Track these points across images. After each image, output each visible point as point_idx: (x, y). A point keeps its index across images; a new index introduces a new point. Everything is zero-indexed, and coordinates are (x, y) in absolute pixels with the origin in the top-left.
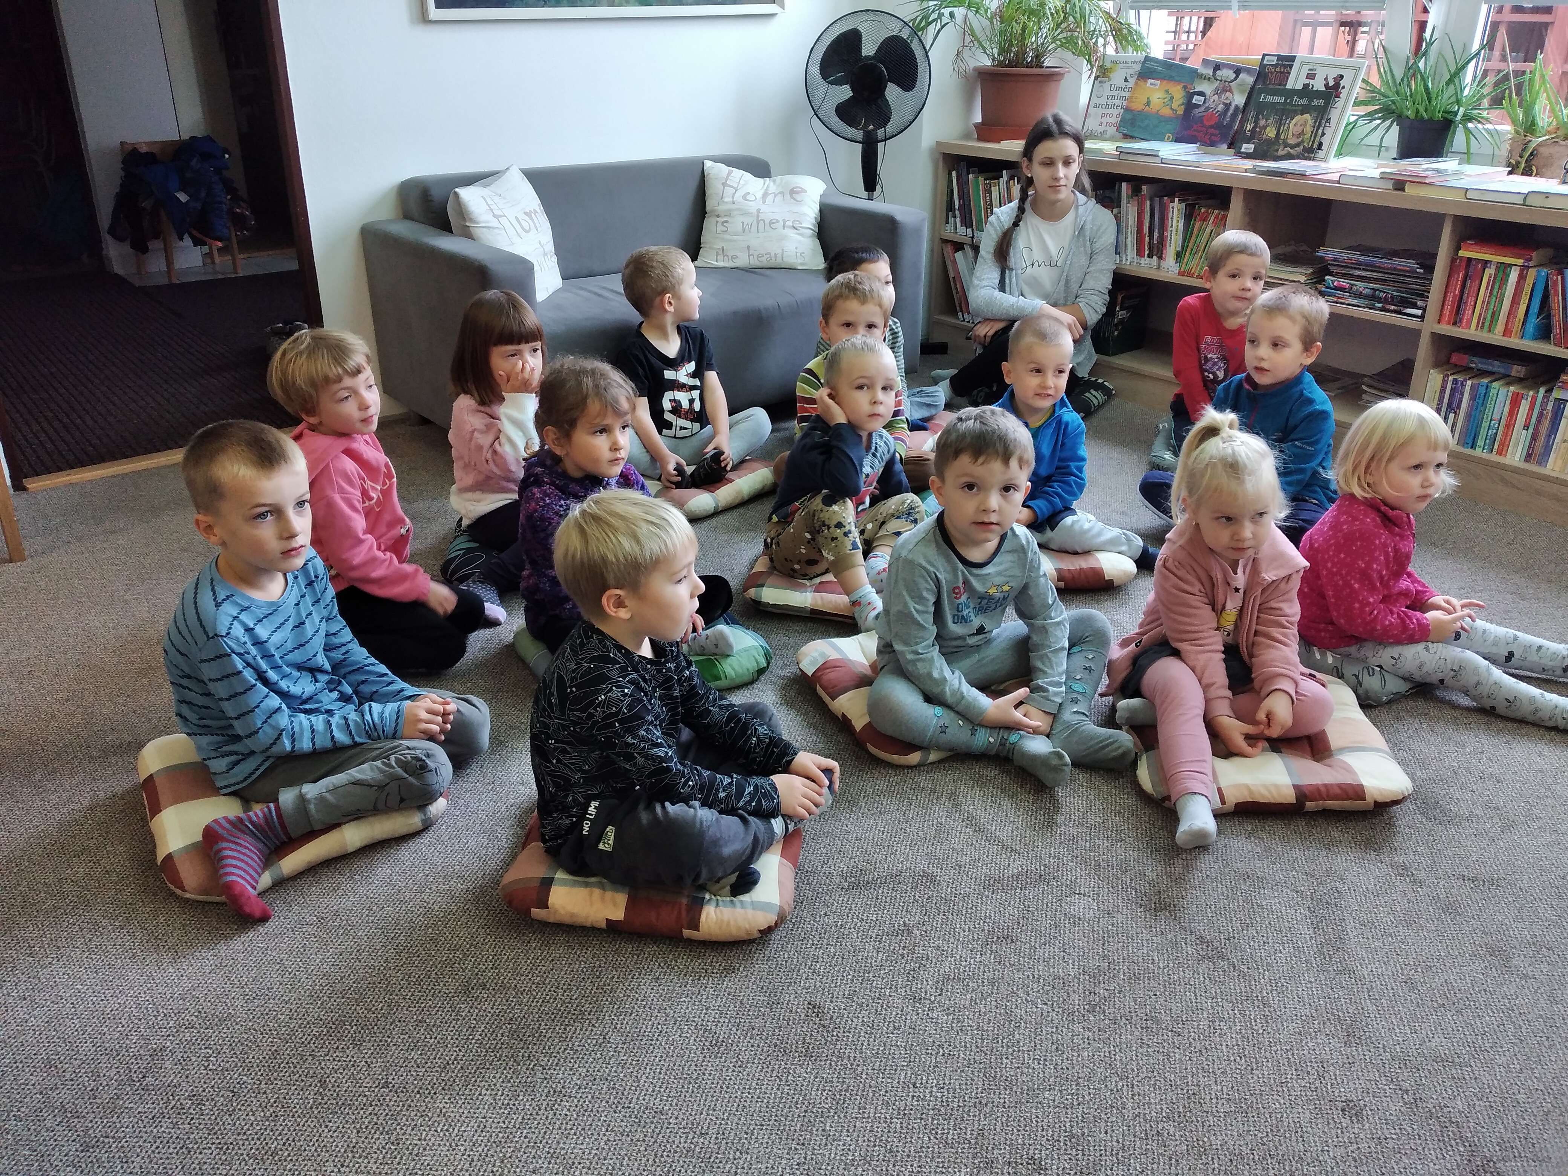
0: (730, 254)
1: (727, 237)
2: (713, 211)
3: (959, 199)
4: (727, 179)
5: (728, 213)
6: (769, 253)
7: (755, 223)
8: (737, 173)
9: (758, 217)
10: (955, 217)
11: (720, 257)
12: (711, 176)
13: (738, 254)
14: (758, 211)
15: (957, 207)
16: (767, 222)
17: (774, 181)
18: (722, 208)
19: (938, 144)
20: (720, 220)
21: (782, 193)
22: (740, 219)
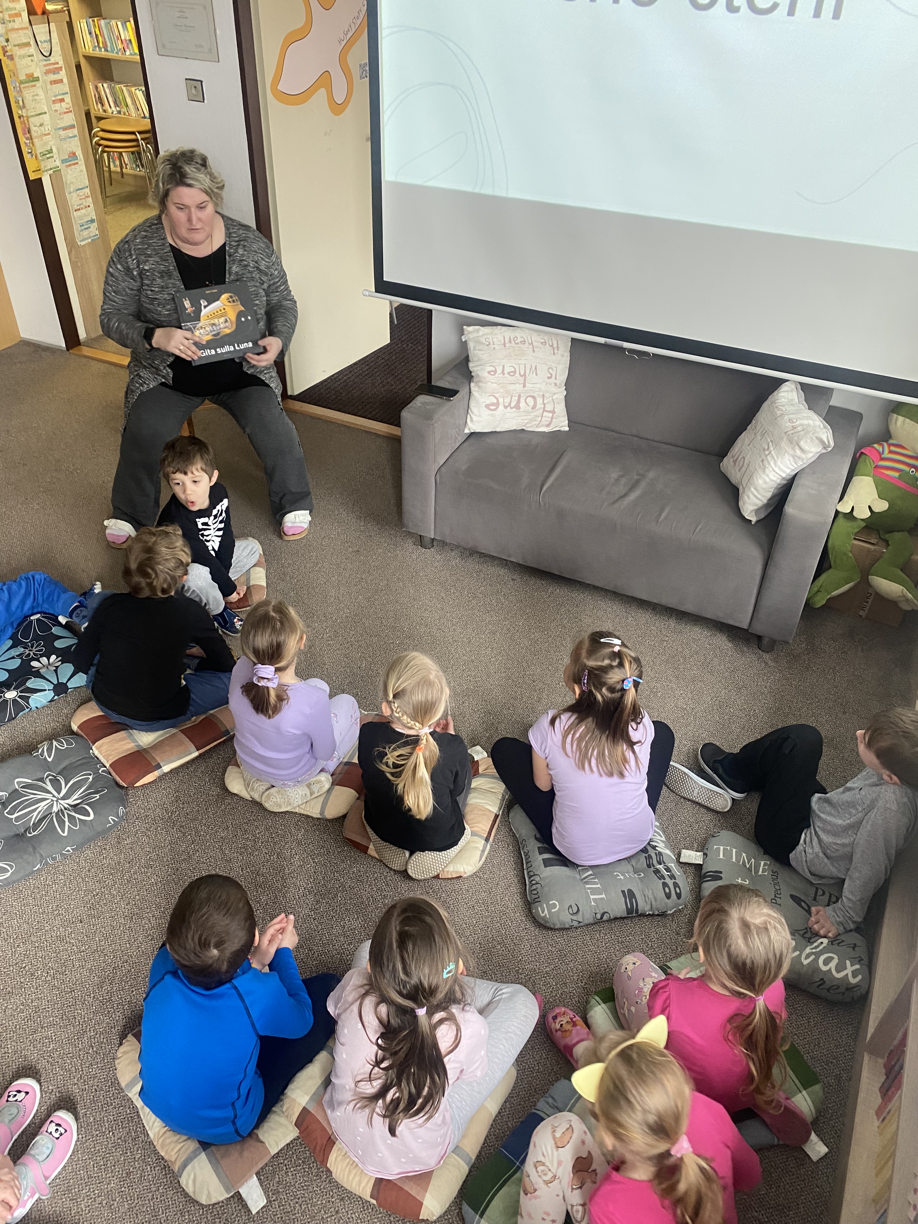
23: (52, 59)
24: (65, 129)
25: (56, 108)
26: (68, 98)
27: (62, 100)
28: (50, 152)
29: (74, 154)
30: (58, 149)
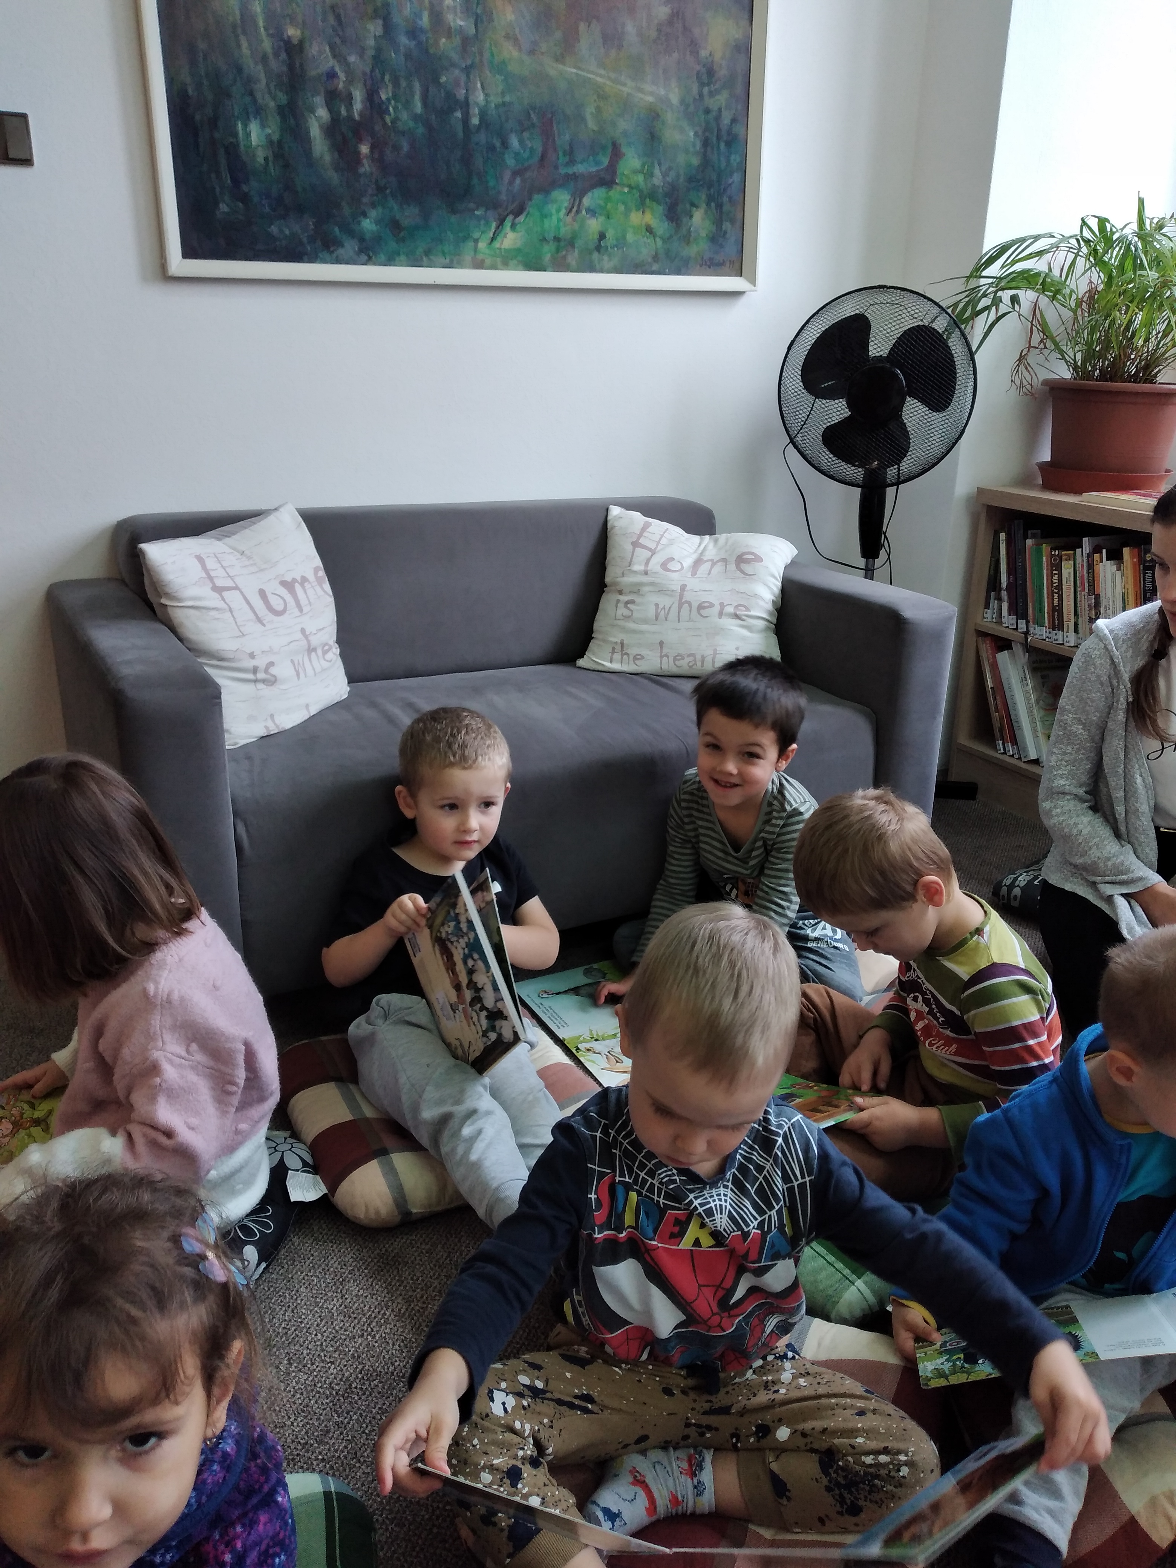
0: (633, 651)
1: (631, 625)
2: (616, 584)
3: (1009, 573)
4: (640, 535)
5: (636, 590)
6: (693, 655)
7: (676, 606)
8: (658, 526)
9: (681, 596)
10: (999, 599)
11: (617, 656)
12: (616, 531)
13: (644, 652)
14: (683, 588)
15: (1004, 585)
16: (695, 605)
17: (716, 541)
18: (628, 580)
19: (981, 491)
20: (622, 598)
21: (724, 560)
22: (654, 599)
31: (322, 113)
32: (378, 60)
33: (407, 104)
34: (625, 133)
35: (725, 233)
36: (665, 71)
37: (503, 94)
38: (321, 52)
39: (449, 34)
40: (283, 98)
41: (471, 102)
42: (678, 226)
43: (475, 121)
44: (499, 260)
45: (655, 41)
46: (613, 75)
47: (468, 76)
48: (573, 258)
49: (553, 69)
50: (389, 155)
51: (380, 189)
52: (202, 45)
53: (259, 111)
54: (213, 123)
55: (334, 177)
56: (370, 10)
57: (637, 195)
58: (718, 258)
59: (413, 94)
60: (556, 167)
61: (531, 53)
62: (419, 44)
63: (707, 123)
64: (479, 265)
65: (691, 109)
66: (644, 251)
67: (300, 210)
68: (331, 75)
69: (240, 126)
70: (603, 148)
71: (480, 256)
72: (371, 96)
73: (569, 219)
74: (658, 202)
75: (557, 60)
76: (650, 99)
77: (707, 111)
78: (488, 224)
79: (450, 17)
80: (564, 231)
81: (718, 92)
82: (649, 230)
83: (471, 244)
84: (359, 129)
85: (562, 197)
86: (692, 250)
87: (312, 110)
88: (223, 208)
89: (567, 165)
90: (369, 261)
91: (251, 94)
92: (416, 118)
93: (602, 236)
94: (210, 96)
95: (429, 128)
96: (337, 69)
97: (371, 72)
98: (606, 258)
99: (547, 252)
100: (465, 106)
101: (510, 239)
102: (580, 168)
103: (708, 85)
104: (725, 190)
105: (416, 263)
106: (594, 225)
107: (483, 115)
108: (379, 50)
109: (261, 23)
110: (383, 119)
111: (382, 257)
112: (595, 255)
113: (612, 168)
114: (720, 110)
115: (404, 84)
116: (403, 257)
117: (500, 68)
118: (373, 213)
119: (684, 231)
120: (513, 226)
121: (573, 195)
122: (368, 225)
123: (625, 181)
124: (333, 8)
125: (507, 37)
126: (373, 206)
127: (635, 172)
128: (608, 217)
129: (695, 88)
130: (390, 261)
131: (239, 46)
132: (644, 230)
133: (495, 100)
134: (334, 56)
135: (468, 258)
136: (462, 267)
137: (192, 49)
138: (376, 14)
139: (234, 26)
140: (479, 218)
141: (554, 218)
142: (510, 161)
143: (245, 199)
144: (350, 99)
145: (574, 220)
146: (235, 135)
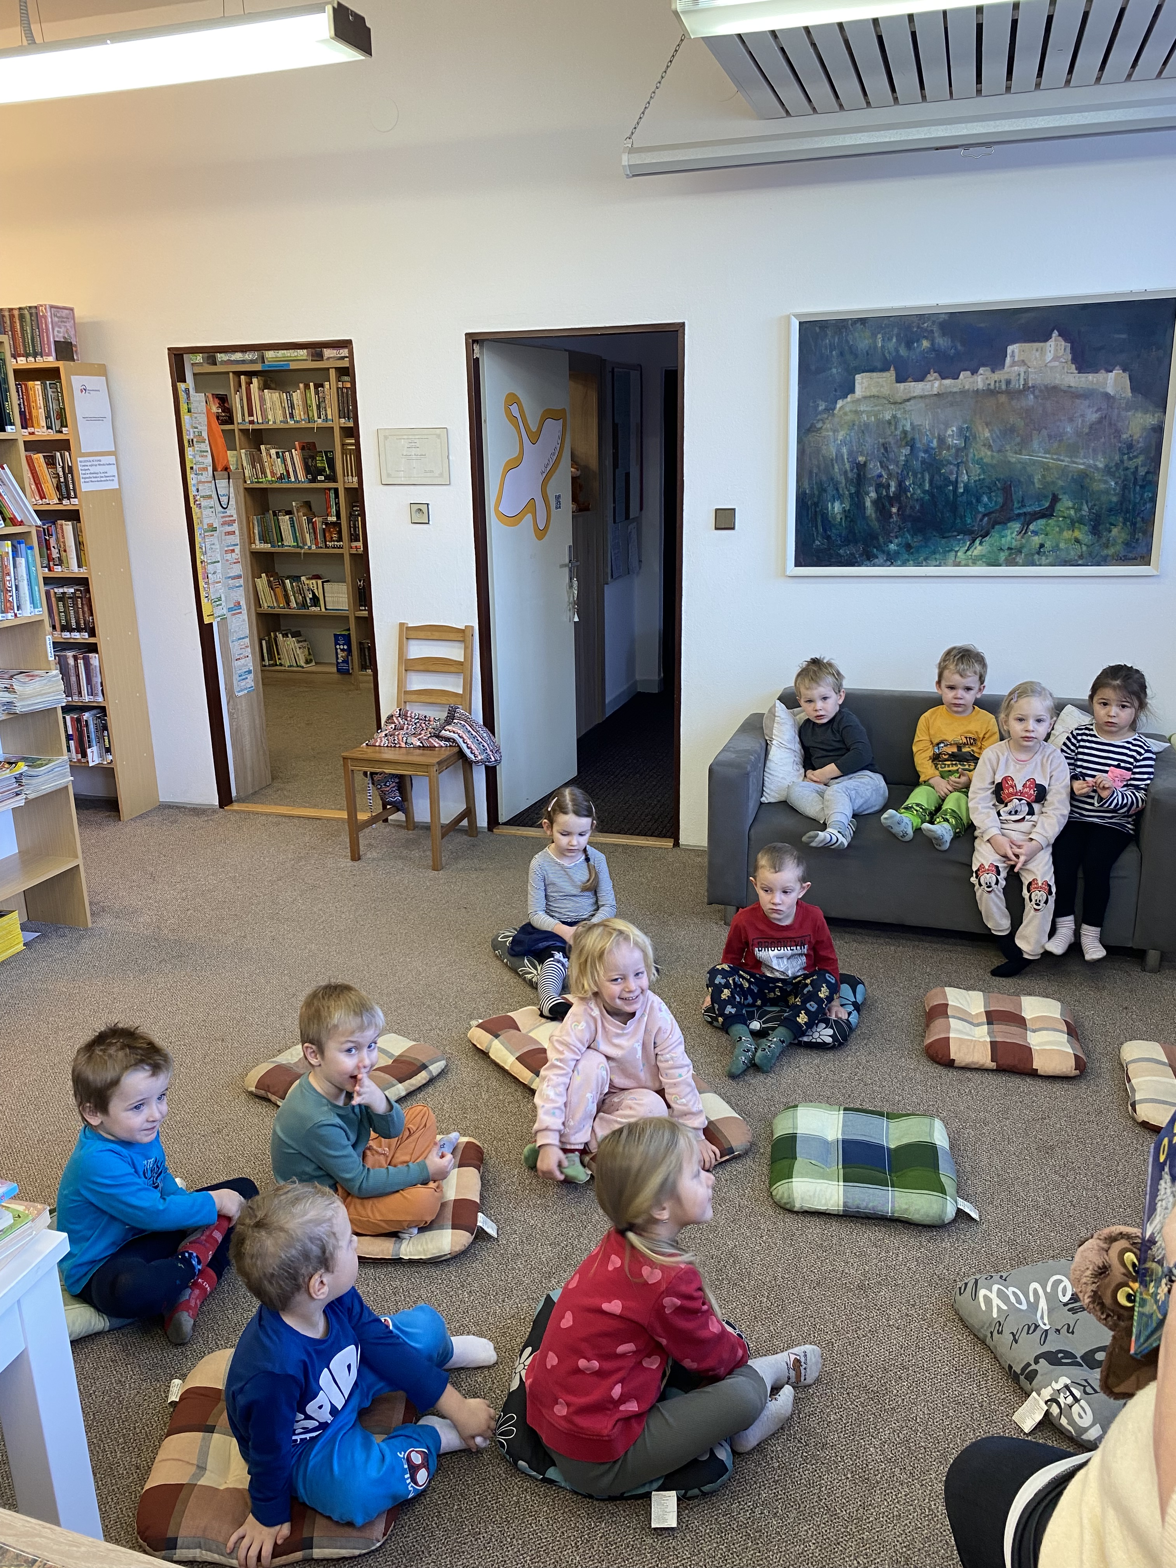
23: (229, 513)
24: (233, 578)
25: (228, 558)
26: (237, 549)
27: (233, 551)
28: (220, 599)
29: (239, 603)
30: (226, 597)
31: (873, 495)
32: (907, 465)
33: (921, 486)
34: (1062, 487)
35: (1138, 540)
36: (1094, 450)
37: (979, 475)
38: (875, 466)
39: (949, 448)
40: (853, 490)
41: (959, 480)
42: (1100, 537)
43: (961, 490)
44: (970, 561)
45: (1087, 434)
46: (1055, 457)
47: (958, 468)
48: (1019, 559)
49: (1013, 458)
50: (908, 512)
51: (900, 528)
52: (815, 470)
53: (840, 497)
54: (816, 504)
55: (875, 525)
56: (904, 443)
57: (1069, 522)
58: (1131, 555)
59: (924, 481)
60: (1012, 510)
61: (999, 451)
62: (930, 455)
63: (1126, 476)
64: (958, 565)
65: (1114, 469)
66: (1072, 553)
67: (856, 542)
68: (880, 476)
69: (830, 505)
70: (1046, 497)
71: (958, 560)
72: (900, 484)
73: (1019, 537)
74: (1085, 525)
75: (1016, 453)
76: (1082, 467)
77: (1127, 469)
78: (965, 543)
79: (950, 440)
80: (1014, 544)
81: (1135, 457)
82: (1077, 541)
83: (954, 553)
84: (891, 500)
85: (1016, 526)
86: (1111, 551)
87: (867, 494)
88: (817, 543)
89: (1019, 508)
90: (892, 564)
91: (837, 490)
92: (924, 492)
93: (1042, 546)
94: (816, 492)
95: (932, 495)
96: (883, 473)
97: (902, 471)
98: (1044, 558)
99: (1003, 556)
100: (956, 484)
101: (978, 549)
102: (1028, 509)
103: (1128, 453)
104: (1139, 514)
105: (919, 565)
106: (1036, 540)
107: (966, 487)
108: (907, 461)
109: (846, 457)
110: (906, 494)
111: (899, 562)
112: (1036, 557)
113: (1052, 507)
114: (1137, 468)
115: (919, 476)
116: (911, 562)
117: (979, 462)
118: (896, 541)
119: (1104, 540)
120: (981, 543)
121: (1023, 525)
122: (892, 547)
123: (1060, 514)
124: (883, 445)
125: (984, 445)
126: (897, 537)
127: (1068, 508)
128: (1047, 535)
129: (1117, 458)
130: (904, 564)
131: (833, 468)
132: (1073, 541)
133: (974, 478)
134: (882, 467)
135: (951, 561)
136: (946, 566)
137: (811, 472)
138: (907, 444)
139: (832, 460)
140: (959, 540)
141: (1009, 538)
142: (981, 509)
143: (828, 538)
144: (888, 486)
145: (1022, 537)
146: (827, 509)
